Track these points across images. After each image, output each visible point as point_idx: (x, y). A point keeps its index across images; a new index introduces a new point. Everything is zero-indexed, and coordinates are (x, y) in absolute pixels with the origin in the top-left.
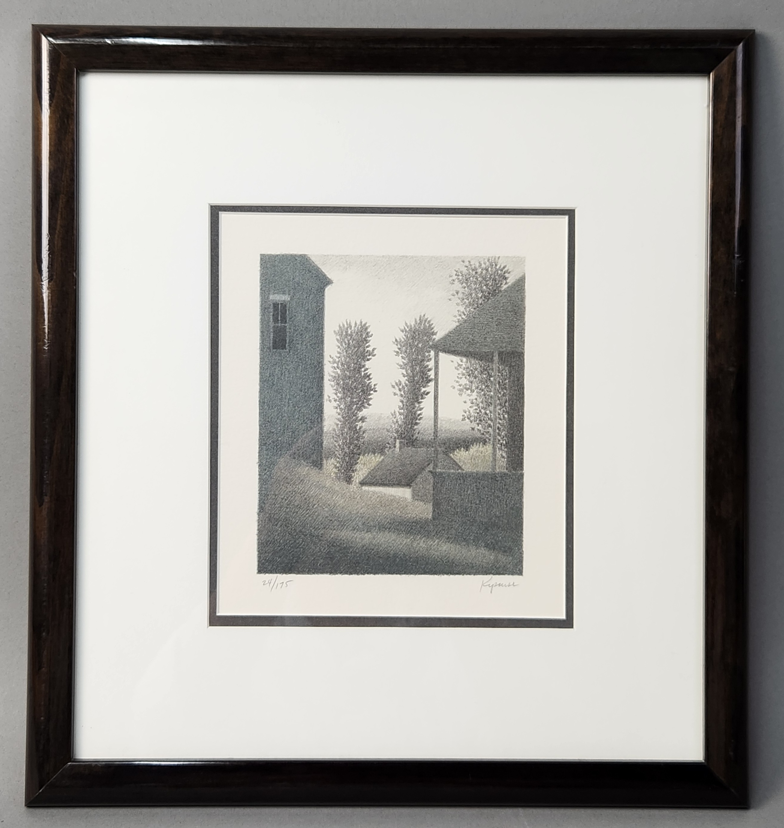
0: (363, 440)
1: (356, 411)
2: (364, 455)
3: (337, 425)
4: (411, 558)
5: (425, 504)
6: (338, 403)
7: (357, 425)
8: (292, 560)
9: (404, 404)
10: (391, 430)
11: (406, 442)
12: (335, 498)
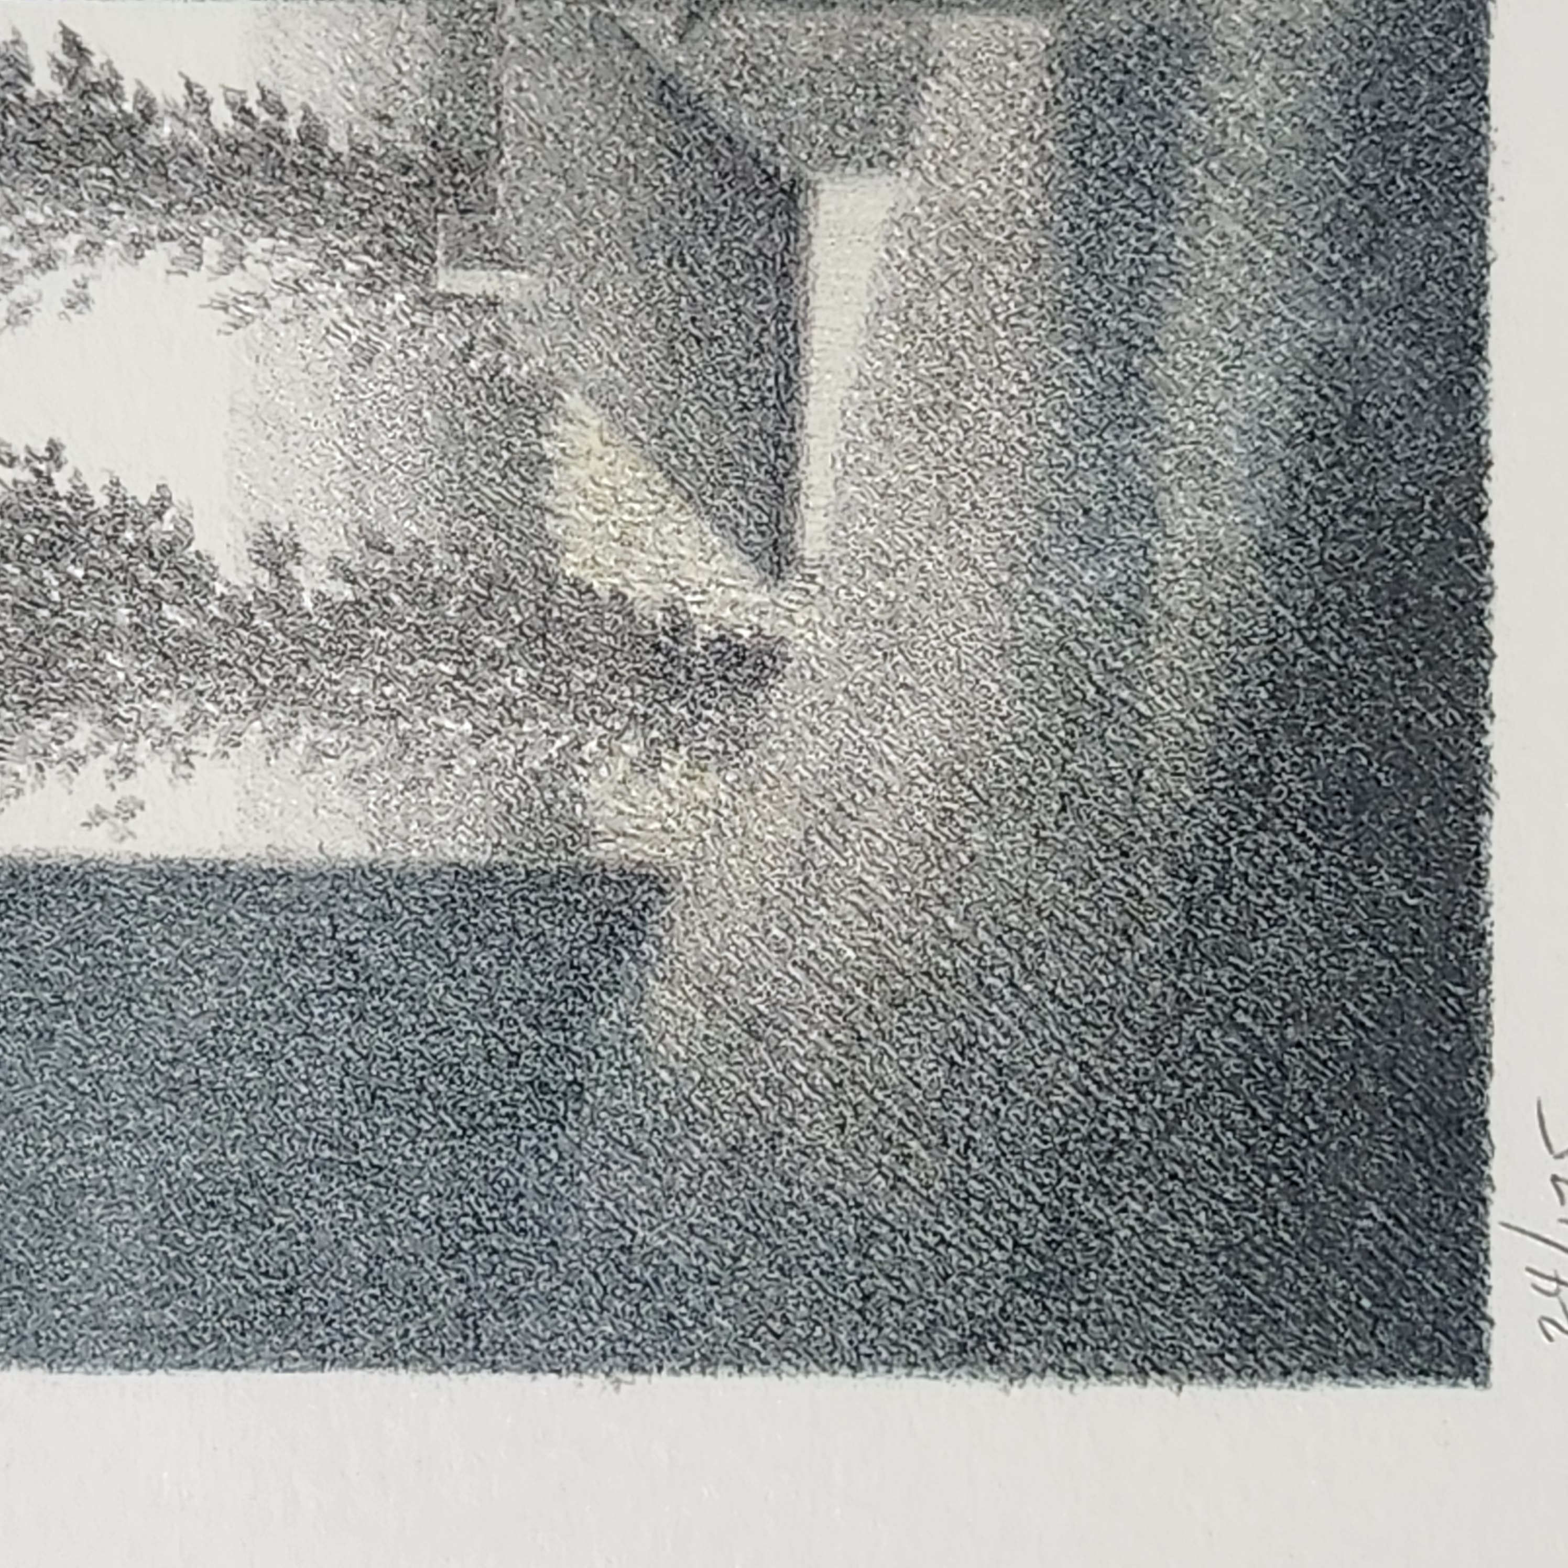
0: (437, 554)
1: (214, 609)
2: (553, 546)
3: (318, 752)
4: (1357, 181)
5: (934, 71)
6: (144, 744)
7: (320, 598)
8: (1377, 1107)
9: (154, 230)
10: (356, 334)
11: (455, 219)
12: (888, 775)
